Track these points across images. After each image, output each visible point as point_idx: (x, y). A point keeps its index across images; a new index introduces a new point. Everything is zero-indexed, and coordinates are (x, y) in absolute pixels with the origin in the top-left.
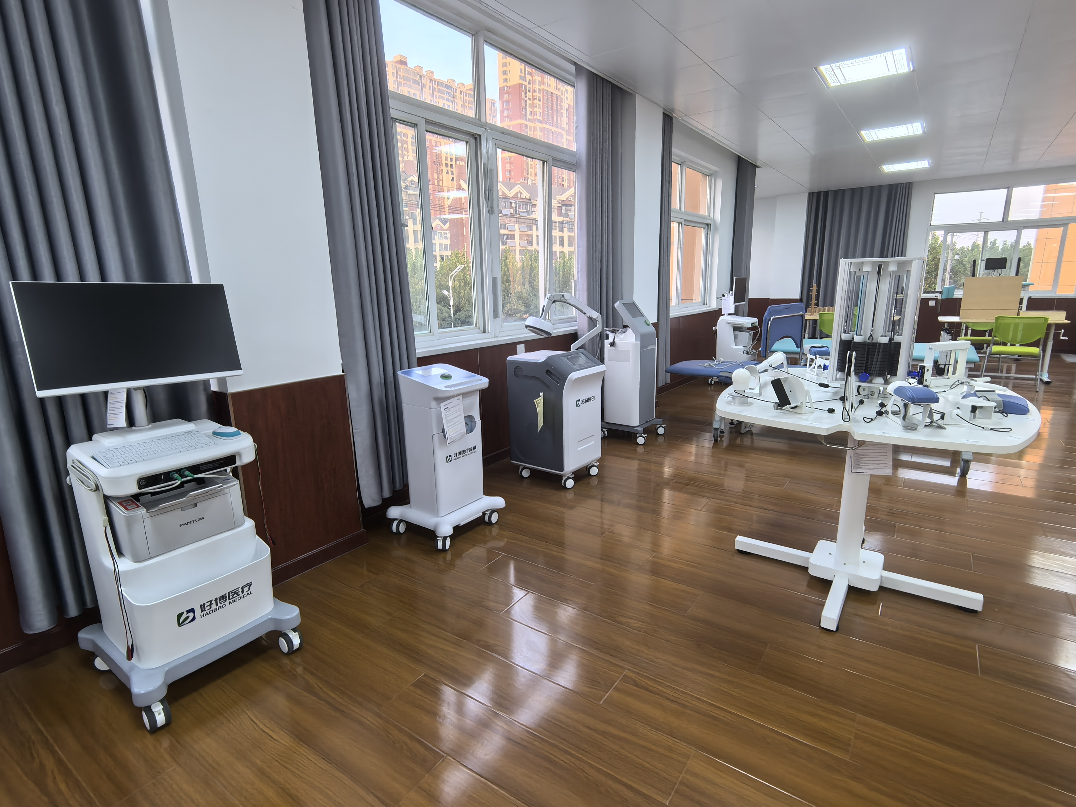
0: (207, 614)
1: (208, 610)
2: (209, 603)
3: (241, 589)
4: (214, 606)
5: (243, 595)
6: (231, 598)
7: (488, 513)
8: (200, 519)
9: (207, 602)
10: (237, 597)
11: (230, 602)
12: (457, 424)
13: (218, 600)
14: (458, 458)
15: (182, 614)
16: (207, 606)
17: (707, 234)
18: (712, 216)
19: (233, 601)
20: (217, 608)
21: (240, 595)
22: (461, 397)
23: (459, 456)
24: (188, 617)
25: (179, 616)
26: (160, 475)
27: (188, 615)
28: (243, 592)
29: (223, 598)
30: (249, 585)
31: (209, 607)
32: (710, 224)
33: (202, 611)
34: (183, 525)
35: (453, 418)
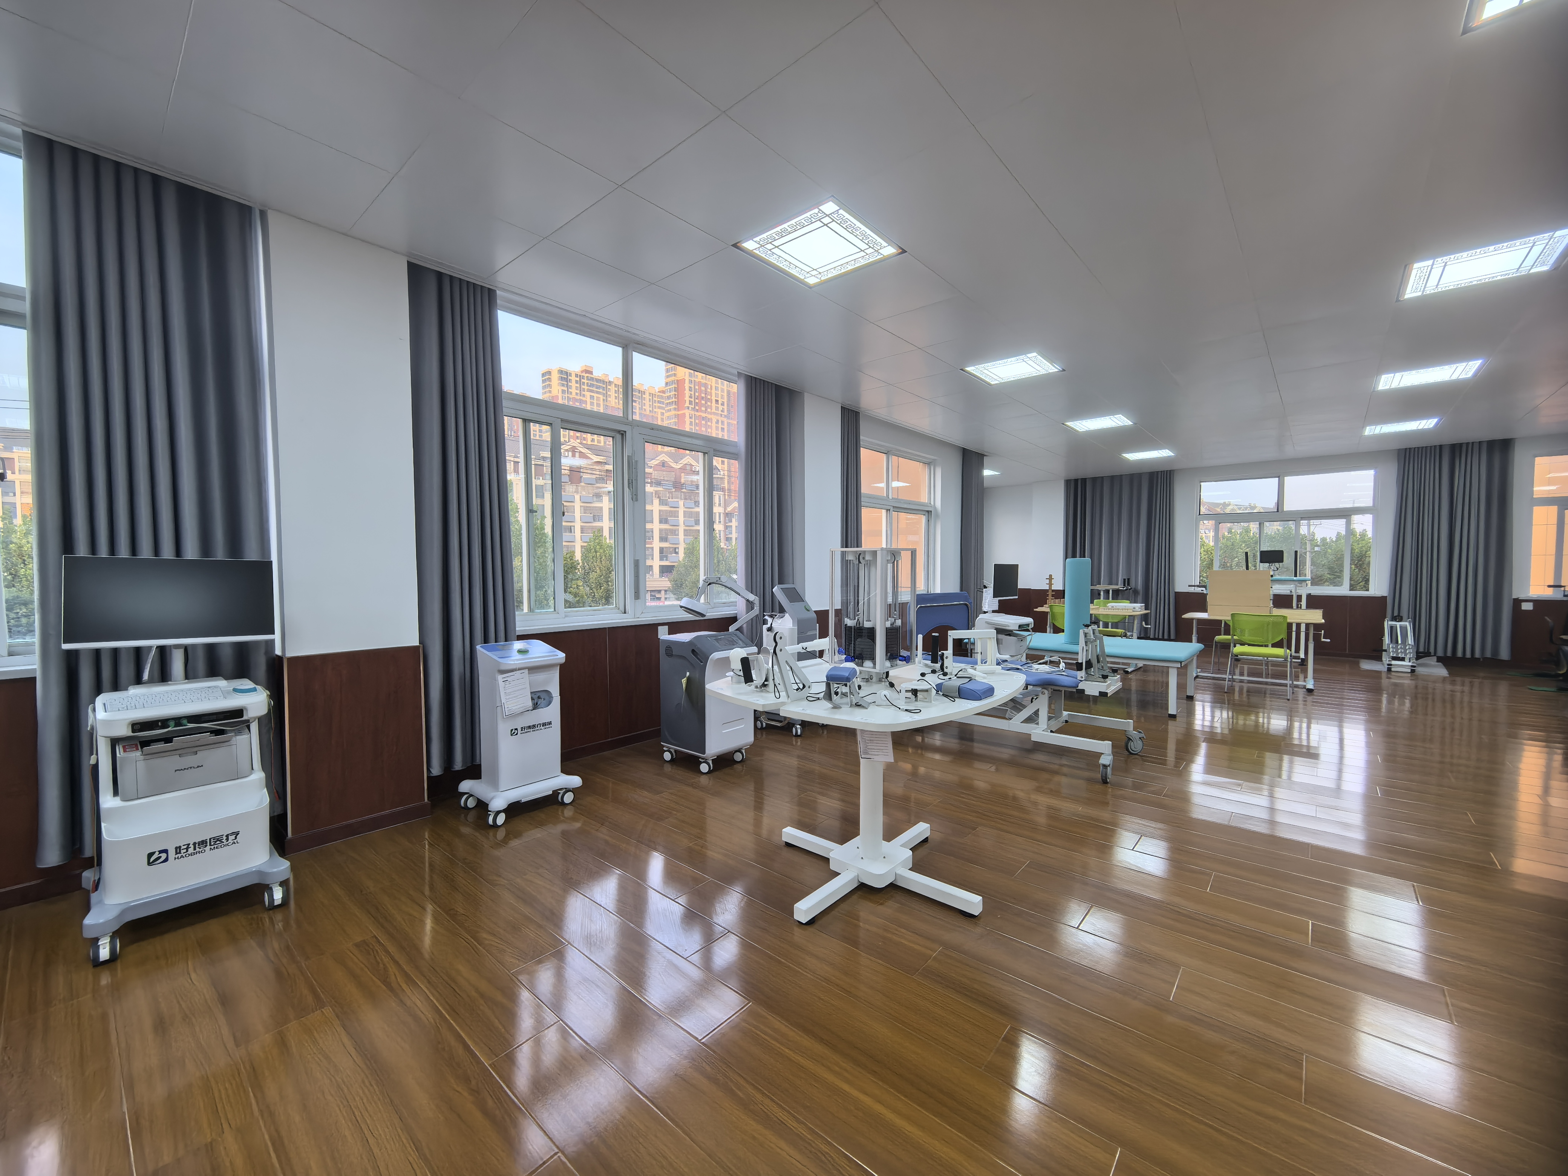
0: (182, 857)
1: (184, 853)
2: (186, 846)
3: (226, 836)
4: (191, 850)
5: (227, 843)
6: (212, 844)
7: (562, 792)
8: (198, 767)
9: (184, 845)
10: (220, 844)
11: (211, 848)
12: (519, 696)
13: (197, 845)
14: (526, 732)
15: (153, 853)
16: (183, 849)
17: (929, 521)
18: (932, 503)
19: (214, 847)
20: (194, 853)
21: (224, 842)
22: (526, 671)
23: (528, 730)
24: (159, 858)
25: (150, 855)
26: (158, 721)
27: (159, 855)
28: (227, 839)
29: (203, 843)
30: (236, 834)
31: (185, 851)
32: (931, 511)
33: (177, 853)
34: (178, 770)
35: (515, 691)
